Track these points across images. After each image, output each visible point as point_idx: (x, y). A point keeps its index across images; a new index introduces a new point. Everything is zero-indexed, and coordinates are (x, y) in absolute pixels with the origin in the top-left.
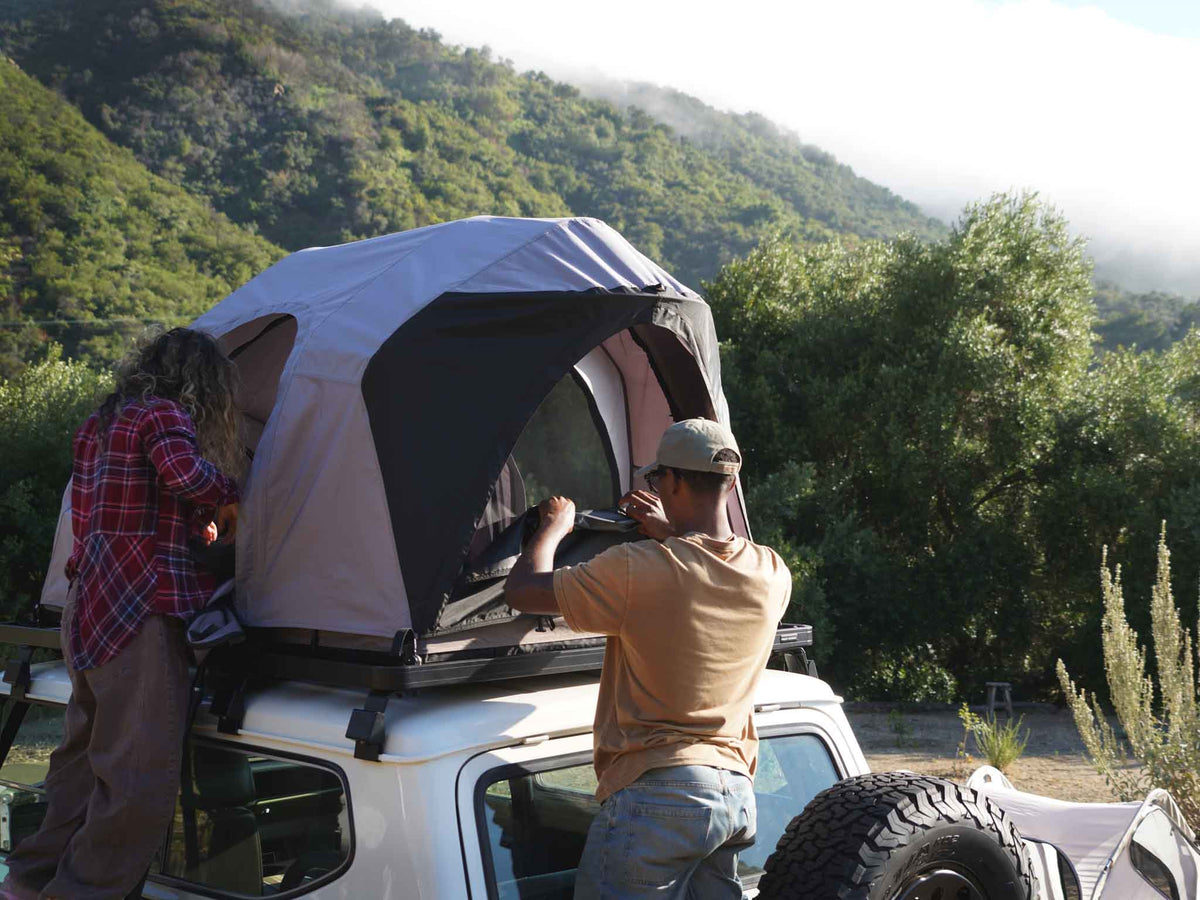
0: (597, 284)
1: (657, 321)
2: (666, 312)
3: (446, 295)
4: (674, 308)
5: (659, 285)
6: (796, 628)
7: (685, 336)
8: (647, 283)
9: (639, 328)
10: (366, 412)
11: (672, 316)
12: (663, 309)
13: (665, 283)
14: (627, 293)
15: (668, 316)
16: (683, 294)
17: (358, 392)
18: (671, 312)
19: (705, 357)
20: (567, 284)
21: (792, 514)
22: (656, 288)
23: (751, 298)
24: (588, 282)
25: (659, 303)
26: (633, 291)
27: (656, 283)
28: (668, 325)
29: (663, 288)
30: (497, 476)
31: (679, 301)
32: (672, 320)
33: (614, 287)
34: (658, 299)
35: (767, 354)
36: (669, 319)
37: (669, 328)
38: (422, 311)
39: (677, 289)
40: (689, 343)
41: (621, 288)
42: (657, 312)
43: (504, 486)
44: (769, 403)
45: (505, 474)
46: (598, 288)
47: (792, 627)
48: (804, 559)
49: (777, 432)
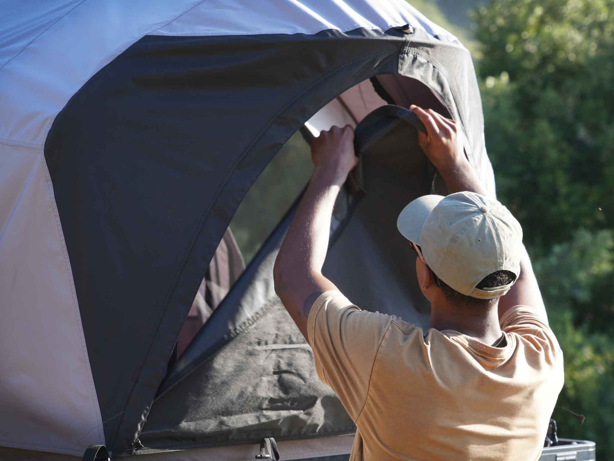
0: (330, 26)
1: (404, 70)
2: (415, 59)
3: (147, 39)
4: (425, 54)
5: (407, 27)
6: (575, 445)
7: (438, 88)
8: (392, 24)
9: (384, 79)
10: (50, 183)
11: (421, 65)
12: (411, 55)
13: (414, 24)
14: (367, 37)
15: (417, 63)
16: (436, 37)
17: (41, 157)
18: (421, 59)
19: (463, 113)
20: (294, 25)
21: (583, 295)
22: (402, 31)
23: (532, 20)
24: (320, 23)
25: (406, 49)
26: (375, 34)
27: (402, 24)
28: (417, 74)
29: (411, 30)
30: (212, 253)
31: (431, 46)
32: (422, 69)
33: (351, 29)
34: (405, 43)
35: (551, 95)
36: (418, 67)
37: (418, 78)
38: (117, 58)
39: (429, 30)
40: (444, 96)
41: (359, 31)
42: (403, 59)
43: (220, 269)
44: (553, 154)
45: (221, 251)
46: (331, 31)
47: (570, 443)
48: (598, 350)
49: (563, 190)
